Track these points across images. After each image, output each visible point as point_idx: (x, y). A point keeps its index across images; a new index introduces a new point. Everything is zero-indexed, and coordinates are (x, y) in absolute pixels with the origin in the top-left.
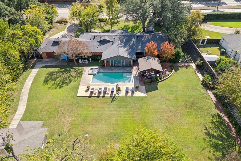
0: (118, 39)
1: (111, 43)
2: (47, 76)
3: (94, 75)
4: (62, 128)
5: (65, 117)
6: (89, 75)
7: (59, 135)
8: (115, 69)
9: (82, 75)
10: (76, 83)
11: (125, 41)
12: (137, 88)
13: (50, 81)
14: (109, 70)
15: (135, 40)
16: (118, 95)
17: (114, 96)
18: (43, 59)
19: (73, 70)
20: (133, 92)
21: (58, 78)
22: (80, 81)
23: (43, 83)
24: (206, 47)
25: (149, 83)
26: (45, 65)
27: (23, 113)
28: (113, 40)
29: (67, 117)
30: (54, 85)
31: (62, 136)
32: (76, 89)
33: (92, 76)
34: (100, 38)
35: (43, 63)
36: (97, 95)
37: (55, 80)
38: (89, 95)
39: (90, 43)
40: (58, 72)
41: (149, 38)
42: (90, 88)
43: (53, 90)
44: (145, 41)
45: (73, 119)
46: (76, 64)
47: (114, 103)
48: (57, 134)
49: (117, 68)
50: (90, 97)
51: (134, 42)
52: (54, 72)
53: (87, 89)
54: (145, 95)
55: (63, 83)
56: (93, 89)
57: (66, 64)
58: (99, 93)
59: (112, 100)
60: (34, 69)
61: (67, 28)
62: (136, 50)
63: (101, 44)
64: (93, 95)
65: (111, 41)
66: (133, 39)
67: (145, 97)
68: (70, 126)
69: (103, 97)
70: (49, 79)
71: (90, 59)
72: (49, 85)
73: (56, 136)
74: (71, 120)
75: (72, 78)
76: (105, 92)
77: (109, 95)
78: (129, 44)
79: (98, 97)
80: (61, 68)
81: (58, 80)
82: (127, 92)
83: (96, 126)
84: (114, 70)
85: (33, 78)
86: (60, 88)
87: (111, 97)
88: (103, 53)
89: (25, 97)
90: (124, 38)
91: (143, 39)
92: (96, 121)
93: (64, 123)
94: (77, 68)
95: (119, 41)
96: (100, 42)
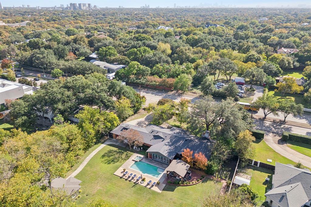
0: (170, 137)
1: (162, 140)
2: (107, 152)
3: (136, 162)
4: (91, 192)
5: (98, 185)
6: (132, 161)
7: (87, 195)
8: (155, 162)
9: (128, 159)
10: (120, 164)
11: (174, 142)
12: (158, 184)
13: (106, 156)
14: (150, 162)
15: (182, 143)
16: (140, 184)
17: (137, 184)
18: (113, 138)
19: (125, 153)
20: (152, 186)
21: (112, 156)
22: (123, 163)
23: (101, 156)
24: (256, 170)
25: (171, 183)
26: (111, 143)
27: (78, 173)
28: (165, 138)
29: (99, 186)
30: (106, 160)
31: (88, 196)
32: (117, 168)
33: (134, 162)
34: (157, 133)
35: (111, 141)
36: (126, 178)
37: (109, 157)
38: (121, 176)
39: (147, 135)
40: (115, 151)
41: (196, 144)
42: (126, 171)
43: (103, 164)
44: (190, 146)
45: (101, 188)
46: (131, 149)
47: (133, 188)
48: (86, 194)
49: (157, 162)
50: (121, 178)
51: (181, 144)
52: (112, 151)
53: (123, 171)
54: (160, 192)
55: (112, 161)
56: (127, 172)
57: (124, 147)
58: (129, 177)
59: (134, 186)
60: (103, 144)
61: (147, 116)
62: (179, 152)
63: (155, 138)
64: (124, 177)
65: (163, 138)
66: (181, 142)
67: (158, 193)
68: (96, 192)
69: (130, 181)
70: (106, 155)
71: (142, 148)
72: (103, 160)
73: (85, 195)
74: (99, 189)
75: (120, 159)
76: (133, 178)
77: (134, 181)
78: (175, 145)
79: (126, 180)
80: (119, 149)
81: (111, 157)
82: (148, 184)
83: (111, 199)
84: (153, 163)
85: (98, 151)
86: (108, 164)
87: (135, 183)
88: (152, 146)
89: (85, 163)
90: (174, 139)
91: (190, 144)
92: (113, 196)
93: (94, 189)
94: (129, 152)
95: (169, 140)
96: (154, 136)
